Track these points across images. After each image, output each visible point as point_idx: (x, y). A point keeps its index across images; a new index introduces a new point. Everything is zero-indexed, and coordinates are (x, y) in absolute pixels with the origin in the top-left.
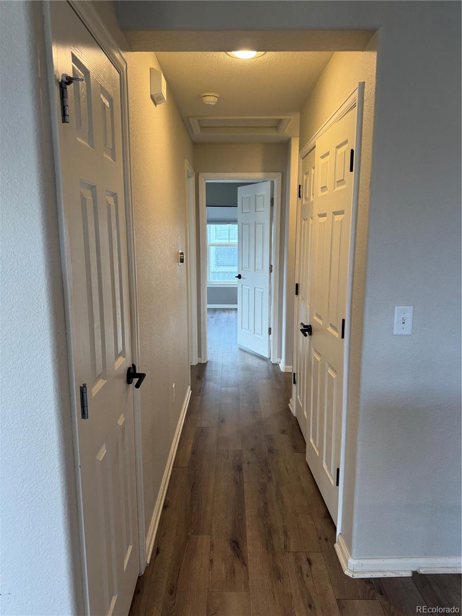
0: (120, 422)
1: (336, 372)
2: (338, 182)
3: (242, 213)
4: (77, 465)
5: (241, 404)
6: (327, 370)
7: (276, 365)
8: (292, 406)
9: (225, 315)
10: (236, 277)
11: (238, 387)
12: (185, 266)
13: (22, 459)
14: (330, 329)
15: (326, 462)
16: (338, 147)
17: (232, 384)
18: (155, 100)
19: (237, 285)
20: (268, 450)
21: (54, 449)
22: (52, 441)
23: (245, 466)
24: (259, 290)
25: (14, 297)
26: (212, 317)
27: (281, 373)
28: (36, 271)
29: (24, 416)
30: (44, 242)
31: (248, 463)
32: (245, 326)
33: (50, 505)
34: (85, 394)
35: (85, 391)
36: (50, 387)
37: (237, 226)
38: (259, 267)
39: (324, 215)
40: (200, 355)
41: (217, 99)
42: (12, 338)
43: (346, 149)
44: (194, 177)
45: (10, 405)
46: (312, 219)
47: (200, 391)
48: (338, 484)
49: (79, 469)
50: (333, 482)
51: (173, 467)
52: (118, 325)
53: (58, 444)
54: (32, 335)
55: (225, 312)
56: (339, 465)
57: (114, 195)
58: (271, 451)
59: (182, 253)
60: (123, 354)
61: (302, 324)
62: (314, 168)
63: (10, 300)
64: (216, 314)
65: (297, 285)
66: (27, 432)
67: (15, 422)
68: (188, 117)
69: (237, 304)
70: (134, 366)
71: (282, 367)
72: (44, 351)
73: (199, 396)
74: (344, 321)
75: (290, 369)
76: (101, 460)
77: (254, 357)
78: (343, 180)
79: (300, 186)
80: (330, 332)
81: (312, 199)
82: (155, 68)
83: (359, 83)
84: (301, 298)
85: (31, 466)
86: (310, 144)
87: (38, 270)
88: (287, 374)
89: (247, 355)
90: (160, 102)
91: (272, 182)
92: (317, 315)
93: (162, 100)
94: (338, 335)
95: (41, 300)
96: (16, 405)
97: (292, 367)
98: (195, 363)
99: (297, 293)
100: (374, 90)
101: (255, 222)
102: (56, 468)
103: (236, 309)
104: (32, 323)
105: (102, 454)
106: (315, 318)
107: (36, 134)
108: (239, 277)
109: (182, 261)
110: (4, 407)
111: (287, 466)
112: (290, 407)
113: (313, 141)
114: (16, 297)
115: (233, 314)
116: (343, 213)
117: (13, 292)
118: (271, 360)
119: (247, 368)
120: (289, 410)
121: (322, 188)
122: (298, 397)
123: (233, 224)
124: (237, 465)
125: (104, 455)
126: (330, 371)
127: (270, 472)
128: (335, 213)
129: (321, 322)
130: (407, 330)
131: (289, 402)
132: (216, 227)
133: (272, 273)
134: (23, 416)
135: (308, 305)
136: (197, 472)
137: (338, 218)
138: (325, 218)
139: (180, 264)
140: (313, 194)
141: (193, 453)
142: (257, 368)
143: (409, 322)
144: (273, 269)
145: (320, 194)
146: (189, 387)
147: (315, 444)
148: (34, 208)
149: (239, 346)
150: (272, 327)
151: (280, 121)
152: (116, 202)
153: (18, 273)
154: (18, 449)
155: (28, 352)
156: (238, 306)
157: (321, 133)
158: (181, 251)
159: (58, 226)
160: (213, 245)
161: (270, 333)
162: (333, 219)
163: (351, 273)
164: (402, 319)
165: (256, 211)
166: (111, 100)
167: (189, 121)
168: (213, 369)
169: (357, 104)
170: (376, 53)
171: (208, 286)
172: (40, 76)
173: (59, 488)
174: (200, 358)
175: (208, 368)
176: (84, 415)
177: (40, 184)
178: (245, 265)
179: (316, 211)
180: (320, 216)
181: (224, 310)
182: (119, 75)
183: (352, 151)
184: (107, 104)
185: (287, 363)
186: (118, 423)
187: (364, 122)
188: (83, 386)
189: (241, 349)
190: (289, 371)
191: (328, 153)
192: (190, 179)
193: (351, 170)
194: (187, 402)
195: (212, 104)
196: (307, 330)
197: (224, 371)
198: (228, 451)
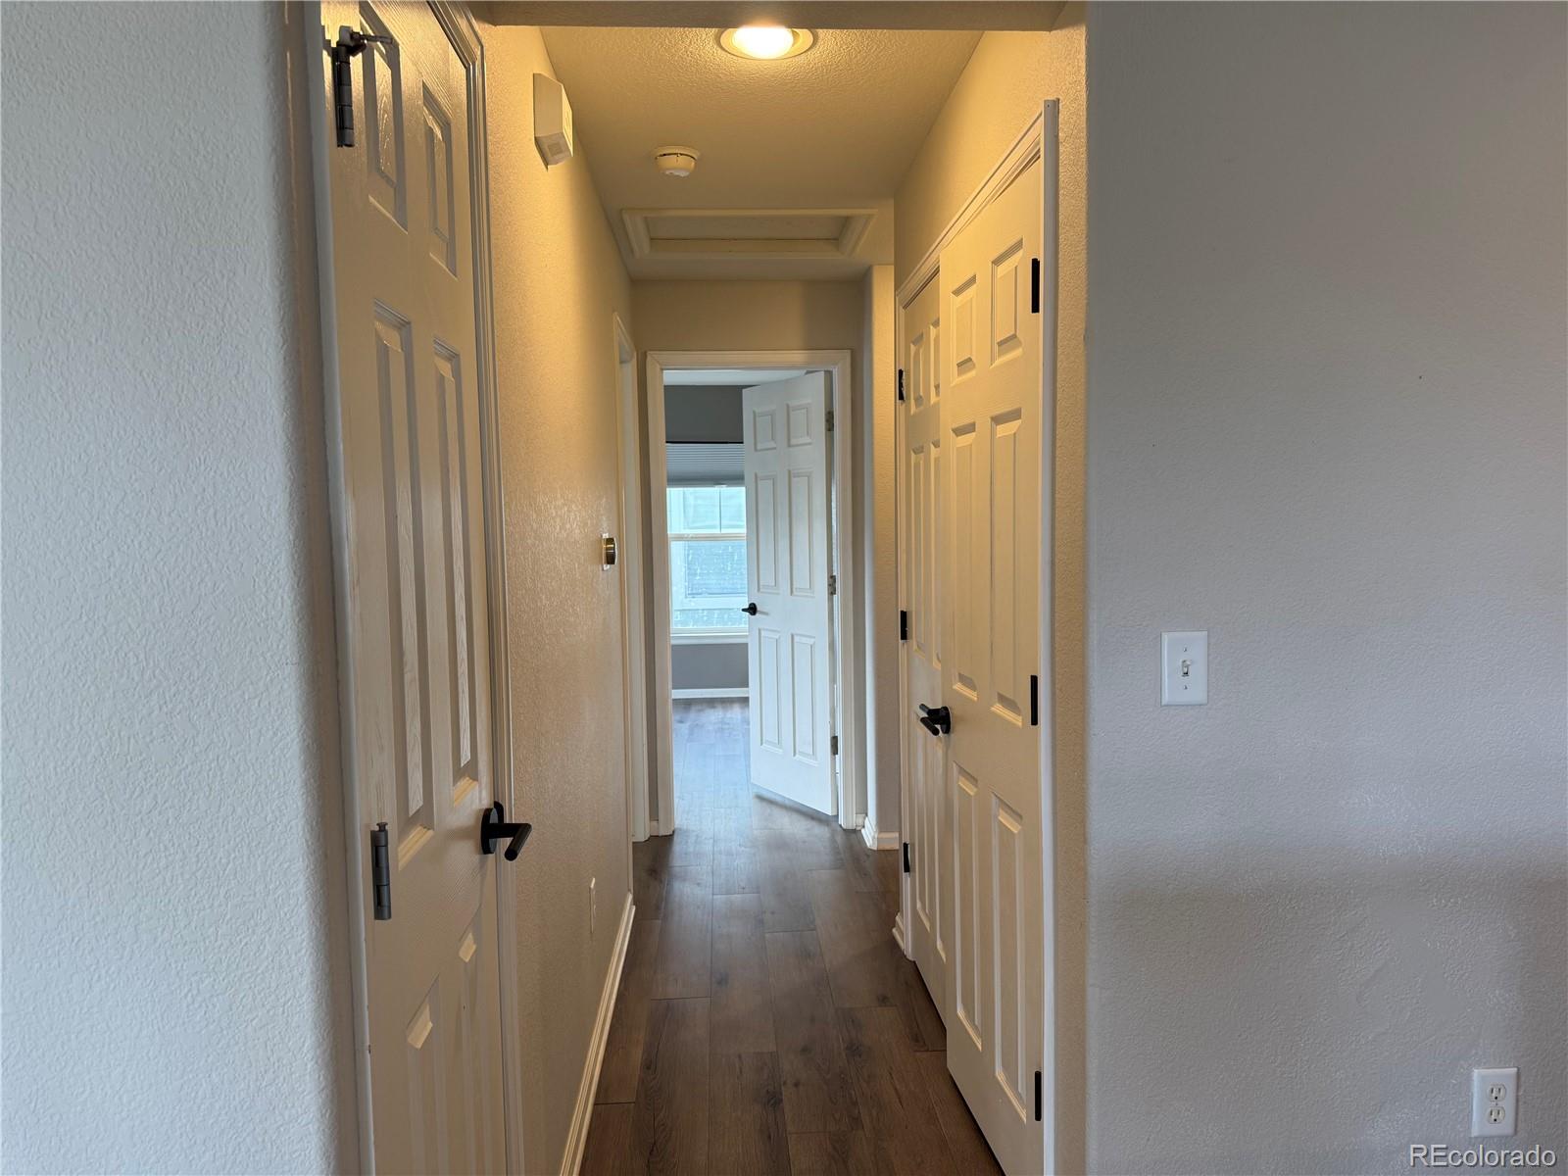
0: (467, 951)
1: (1021, 817)
2: (1000, 344)
3: (756, 450)
4: (363, 1043)
5: (767, 935)
6: (996, 817)
7: (853, 834)
8: (901, 934)
9: (713, 716)
10: (744, 610)
11: (758, 892)
12: (617, 574)
13: (211, 1027)
14: (998, 709)
15: (1003, 1066)
16: (997, 262)
17: (743, 884)
18: (547, 151)
19: (746, 636)
20: (847, 1048)
21: (301, 996)
22: (295, 972)
23: (787, 1093)
24: (804, 640)
25: (202, 581)
26: (681, 722)
27: (868, 852)
28: (264, 509)
29: (220, 905)
30: (287, 435)
31: (796, 1085)
32: (771, 735)
33: (287, 1157)
34: (383, 849)
35: (383, 843)
36: (293, 823)
37: (744, 489)
38: (801, 582)
39: (970, 428)
40: (654, 815)
41: (693, 164)
42: (194, 689)
43: (1021, 262)
44: (635, 360)
45: (182, 874)
46: (937, 445)
47: (658, 908)
48: (1038, 1116)
49: (369, 1055)
50: (1025, 1113)
51: (595, 1104)
52: (460, 690)
53: (312, 983)
54: (248, 682)
55: (714, 707)
56: (1040, 1063)
57: (453, 357)
58: (854, 1050)
59: (610, 541)
60: (470, 771)
61: (923, 707)
62: (936, 324)
63: (192, 589)
64: (692, 715)
65: (904, 615)
66: (226, 951)
67: (193, 925)
68: (622, 210)
69: (747, 686)
70: (499, 807)
71: (870, 836)
72: (282, 724)
73: (658, 919)
74: (1034, 680)
75: (893, 841)
76: (419, 1046)
77: (795, 816)
78: (1014, 337)
79: (901, 372)
80: (1000, 717)
81: (933, 399)
82: (546, 75)
83: (1045, 101)
84: (915, 647)
85: (236, 1049)
86: (924, 270)
87: (269, 505)
88: (883, 853)
89: (777, 812)
90: (556, 157)
91: (829, 374)
92: (963, 679)
93: (561, 152)
94: (1019, 720)
95: (275, 586)
96: (199, 874)
97: (897, 835)
98: (642, 837)
99: (904, 636)
100: (1083, 113)
101: (789, 472)
102: (305, 1050)
103: (745, 701)
104: (248, 649)
105: (422, 1032)
106: (958, 686)
107: (273, 159)
108: (752, 609)
109: (610, 560)
110: (164, 883)
111: (898, 1087)
112: (898, 937)
113: (934, 256)
114: (207, 579)
115: (735, 713)
116: (1018, 417)
117: (200, 565)
118: (841, 821)
119: (779, 844)
120: (894, 945)
121: (959, 365)
122: (919, 905)
123: (729, 485)
124: (768, 1092)
125: (426, 1034)
126: (1004, 818)
127: (855, 1104)
128: (998, 420)
129: (973, 695)
130: (1196, 691)
131: (894, 924)
132: (684, 493)
133: (835, 597)
134: (216, 904)
135: (935, 659)
136: (662, 1115)
137: (1005, 430)
138: (974, 434)
139: (607, 567)
140: (937, 387)
141: (649, 1065)
142: (804, 842)
143: (1199, 671)
144: (838, 585)
145: (957, 380)
146: (630, 898)
147: (971, 1020)
148: (264, 346)
149: (755, 790)
150: (839, 734)
151: (845, 223)
152: (457, 374)
153: (215, 514)
154: (199, 999)
155: (237, 726)
156: (751, 692)
157: (950, 235)
158: (606, 536)
159: (323, 398)
160: (680, 538)
161: (835, 750)
162: (993, 433)
163: (1048, 557)
164: (1180, 663)
165: (789, 446)
166: (446, 126)
167: (622, 221)
168: (691, 849)
169: (1042, 153)
170: (1083, 29)
171: (673, 642)
172: (287, 22)
173: (314, 1108)
174: (655, 823)
175: (678, 846)
176: (381, 908)
177: (282, 284)
178: (767, 579)
179: (948, 420)
180: (959, 431)
181: (711, 702)
182: (464, 71)
183: (1035, 263)
184: (438, 132)
185: (883, 825)
186: (461, 954)
187: (1061, 192)
188: (377, 828)
189: (761, 798)
190: (888, 847)
191: (972, 280)
192: (624, 365)
193: (1035, 308)
194: (625, 936)
195: (683, 174)
196: (938, 720)
197: (720, 852)
198: (740, 1057)
